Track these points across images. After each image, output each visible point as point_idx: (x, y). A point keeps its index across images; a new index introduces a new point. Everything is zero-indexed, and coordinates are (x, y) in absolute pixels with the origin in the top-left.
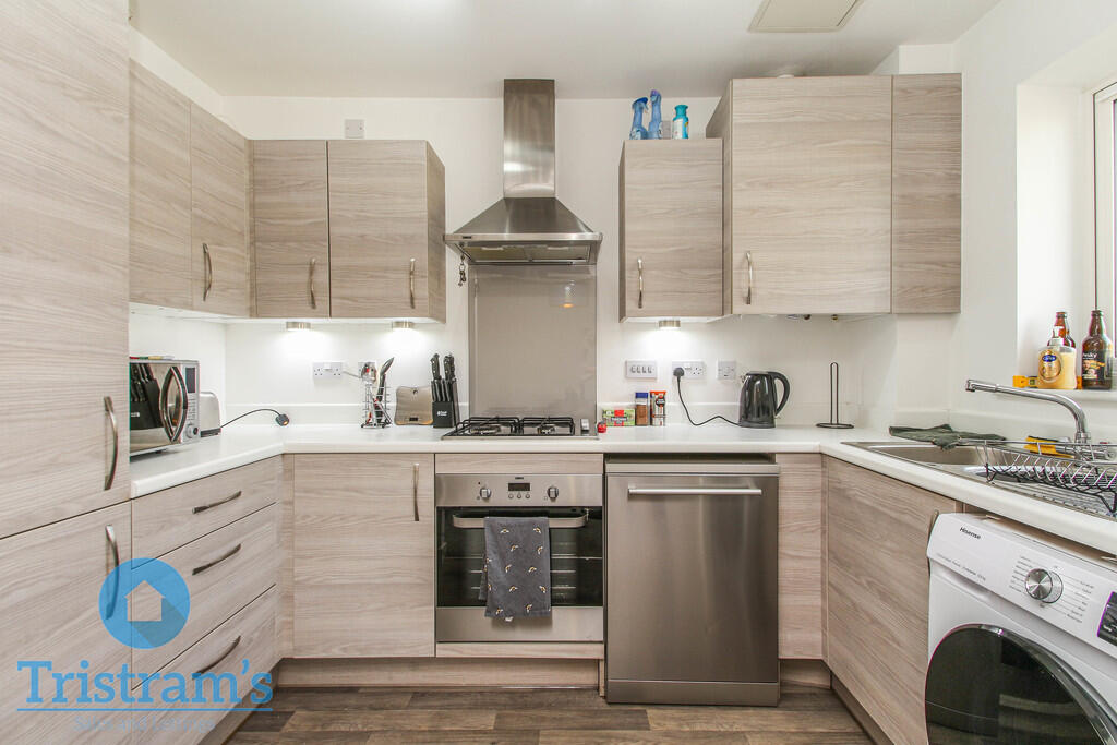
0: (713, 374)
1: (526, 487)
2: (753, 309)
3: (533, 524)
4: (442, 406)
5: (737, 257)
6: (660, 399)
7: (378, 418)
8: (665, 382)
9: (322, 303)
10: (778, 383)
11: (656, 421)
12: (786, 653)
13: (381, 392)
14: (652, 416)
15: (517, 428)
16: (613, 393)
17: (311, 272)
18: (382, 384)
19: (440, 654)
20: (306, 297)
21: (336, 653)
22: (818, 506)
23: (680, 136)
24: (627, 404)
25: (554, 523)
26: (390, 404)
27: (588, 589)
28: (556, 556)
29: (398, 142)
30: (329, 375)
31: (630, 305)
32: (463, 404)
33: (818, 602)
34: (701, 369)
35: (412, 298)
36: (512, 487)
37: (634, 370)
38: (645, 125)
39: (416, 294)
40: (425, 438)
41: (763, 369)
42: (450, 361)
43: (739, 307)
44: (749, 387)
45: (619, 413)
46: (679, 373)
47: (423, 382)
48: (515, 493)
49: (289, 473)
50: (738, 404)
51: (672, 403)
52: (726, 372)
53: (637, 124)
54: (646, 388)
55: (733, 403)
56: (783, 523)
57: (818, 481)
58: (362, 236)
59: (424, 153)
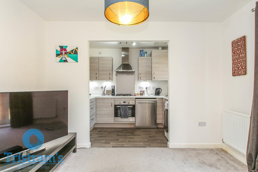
0: (152, 88)
1: (125, 102)
2: (155, 80)
3: (126, 107)
4: (113, 92)
5: (153, 73)
6: (144, 92)
7: (104, 94)
8: (145, 89)
9: (98, 79)
10: (160, 90)
11: (143, 95)
12: (157, 123)
13: (104, 91)
14: (143, 94)
15: (124, 95)
16: (137, 91)
17: (96, 74)
18: (105, 89)
19: (115, 123)
20: (95, 78)
21: (102, 123)
22: (162, 105)
23: (146, 56)
24: (139, 93)
25: (129, 106)
26: (105, 92)
27: (133, 115)
28: (129, 112)
29: (108, 57)
30: (97, 88)
31: (139, 79)
32: (116, 92)
33: (162, 116)
34: (150, 87)
35: (110, 78)
36: (124, 102)
37: (140, 88)
38: (141, 54)
39: (110, 77)
40: (110, 96)
41: (158, 88)
42: (114, 86)
43: (153, 79)
44: (156, 90)
45: (138, 94)
46: (146, 88)
47: (111, 89)
48: (124, 103)
49: (96, 100)
50: (155, 92)
51: (145, 92)
52: (153, 88)
53: (140, 54)
54: (142, 90)
55: (154, 92)
56: (157, 107)
57: (162, 102)
58: (103, 70)
59: (111, 58)
